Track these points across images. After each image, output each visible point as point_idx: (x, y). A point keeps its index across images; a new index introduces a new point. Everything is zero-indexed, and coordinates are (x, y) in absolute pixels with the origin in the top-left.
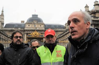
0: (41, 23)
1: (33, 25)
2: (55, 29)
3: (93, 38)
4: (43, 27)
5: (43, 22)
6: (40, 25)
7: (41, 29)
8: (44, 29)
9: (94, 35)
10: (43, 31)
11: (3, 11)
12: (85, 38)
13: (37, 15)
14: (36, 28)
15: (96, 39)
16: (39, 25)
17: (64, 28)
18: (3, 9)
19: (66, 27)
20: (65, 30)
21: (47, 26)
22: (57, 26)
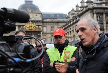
0: (37, 11)
2: (56, 19)
3: (102, 45)
4: (39, 17)
5: (39, 10)
6: (36, 14)
7: (37, 20)
8: (40, 19)
9: (103, 42)
10: (39, 22)
12: (94, 44)
13: (32, 1)
14: (31, 18)
15: (104, 46)
16: (34, 14)
17: (68, 18)
21: (44, 16)
22: (58, 16)
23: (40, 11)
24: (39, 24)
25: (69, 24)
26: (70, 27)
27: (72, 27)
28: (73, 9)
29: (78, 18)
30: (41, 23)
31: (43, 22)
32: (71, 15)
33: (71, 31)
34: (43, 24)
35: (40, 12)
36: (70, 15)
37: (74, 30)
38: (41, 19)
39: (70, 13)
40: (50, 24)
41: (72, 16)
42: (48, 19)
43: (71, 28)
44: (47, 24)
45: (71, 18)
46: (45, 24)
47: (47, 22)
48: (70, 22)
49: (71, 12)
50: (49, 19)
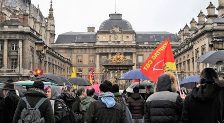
1: (113, 36)
2: (158, 43)
4: (132, 40)
5: (131, 28)
6: (126, 35)
7: (128, 44)
10: (132, 47)
11: (51, 10)
14: (119, 42)
17: (178, 40)
18: (51, 6)
19: (180, 39)
20: (179, 44)
21: (140, 37)
22: (162, 37)
23: (133, 29)
24: (132, 50)
25: (179, 52)
26: (180, 57)
27: (182, 57)
28: (187, 25)
29: (190, 44)
30: (135, 49)
31: (137, 48)
32: (184, 36)
33: (181, 63)
34: (137, 50)
35: (134, 31)
36: (182, 36)
37: (185, 61)
38: (135, 42)
39: (182, 33)
40: (148, 50)
41: (186, 37)
42: (145, 43)
43: (181, 59)
44: (144, 50)
45: (182, 41)
46: (140, 50)
47: (145, 48)
48: (180, 49)
49: (183, 30)
50: (147, 43)
